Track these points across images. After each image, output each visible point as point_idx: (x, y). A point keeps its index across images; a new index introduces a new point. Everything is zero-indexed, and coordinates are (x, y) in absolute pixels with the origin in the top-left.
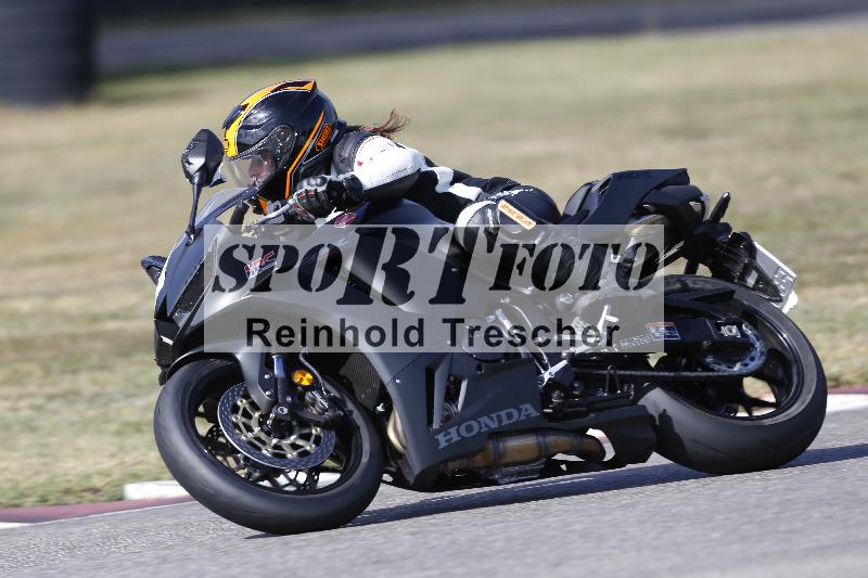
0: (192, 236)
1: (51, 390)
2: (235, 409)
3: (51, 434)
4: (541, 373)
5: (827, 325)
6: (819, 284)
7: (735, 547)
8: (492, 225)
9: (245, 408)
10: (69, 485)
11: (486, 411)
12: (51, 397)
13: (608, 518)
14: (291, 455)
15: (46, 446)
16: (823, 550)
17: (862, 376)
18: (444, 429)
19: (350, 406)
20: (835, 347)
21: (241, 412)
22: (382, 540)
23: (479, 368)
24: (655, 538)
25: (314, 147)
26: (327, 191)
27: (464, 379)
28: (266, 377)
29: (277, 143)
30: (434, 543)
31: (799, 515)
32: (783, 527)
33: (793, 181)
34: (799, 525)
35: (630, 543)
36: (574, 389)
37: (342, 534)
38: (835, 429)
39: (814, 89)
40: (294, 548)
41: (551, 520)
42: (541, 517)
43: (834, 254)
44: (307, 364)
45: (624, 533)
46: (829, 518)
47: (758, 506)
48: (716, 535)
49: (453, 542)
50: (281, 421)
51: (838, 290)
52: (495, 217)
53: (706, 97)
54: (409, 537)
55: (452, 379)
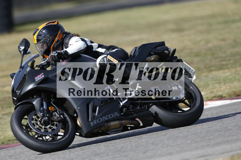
0: (21, 69)
1: (4, 113)
2: (33, 119)
3: (4, 125)
4: (120, 103)
5: (218, 81)
6: (216, 70)
7: (194, 144)
8: (106, 62)
9: (35, 119)
10: (10, 139)
11: (104, 115)
12: (4, 115)
13: (159, 139)
14: (50, 130)
15: (3, 128)
16: (218, 144)
17: (228, 95)
18: (92, 120)
19: (66, 115)
20: (220, 87)
21: (34, 120)
22: (97, 149)
23: (102, 103)
24: (172, 143)
25: (58, 40)
26: (57, 55)
27: (98, 106)
28: (41, 109)
29: (47, 40)
30: (111, 149)
31: (212, 134)
32: (207, 138)
33: (208, 42)
34: (212, 137)
35: (165, 145)
36: (130, 107)
37: (85, 148)
38: (222, 110)
39: (213, 16)
40: (73, 152)
41: (143, 140)
42: (140, 140)
43: (220, 61)
44: (53, 104)
45: (163, 142)
46: (220, 135)
47: (200, 133)
48: (189, 142)
49: (116, 148)
50: (45, 121)
51: (221, 72)
52: (107, 60)
53: (183, 20)
54: (104, 147)
55: (94, 106)
